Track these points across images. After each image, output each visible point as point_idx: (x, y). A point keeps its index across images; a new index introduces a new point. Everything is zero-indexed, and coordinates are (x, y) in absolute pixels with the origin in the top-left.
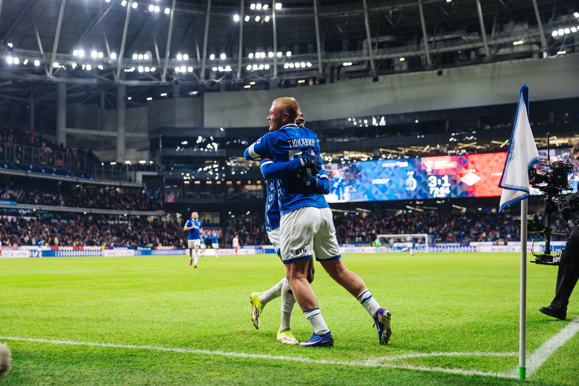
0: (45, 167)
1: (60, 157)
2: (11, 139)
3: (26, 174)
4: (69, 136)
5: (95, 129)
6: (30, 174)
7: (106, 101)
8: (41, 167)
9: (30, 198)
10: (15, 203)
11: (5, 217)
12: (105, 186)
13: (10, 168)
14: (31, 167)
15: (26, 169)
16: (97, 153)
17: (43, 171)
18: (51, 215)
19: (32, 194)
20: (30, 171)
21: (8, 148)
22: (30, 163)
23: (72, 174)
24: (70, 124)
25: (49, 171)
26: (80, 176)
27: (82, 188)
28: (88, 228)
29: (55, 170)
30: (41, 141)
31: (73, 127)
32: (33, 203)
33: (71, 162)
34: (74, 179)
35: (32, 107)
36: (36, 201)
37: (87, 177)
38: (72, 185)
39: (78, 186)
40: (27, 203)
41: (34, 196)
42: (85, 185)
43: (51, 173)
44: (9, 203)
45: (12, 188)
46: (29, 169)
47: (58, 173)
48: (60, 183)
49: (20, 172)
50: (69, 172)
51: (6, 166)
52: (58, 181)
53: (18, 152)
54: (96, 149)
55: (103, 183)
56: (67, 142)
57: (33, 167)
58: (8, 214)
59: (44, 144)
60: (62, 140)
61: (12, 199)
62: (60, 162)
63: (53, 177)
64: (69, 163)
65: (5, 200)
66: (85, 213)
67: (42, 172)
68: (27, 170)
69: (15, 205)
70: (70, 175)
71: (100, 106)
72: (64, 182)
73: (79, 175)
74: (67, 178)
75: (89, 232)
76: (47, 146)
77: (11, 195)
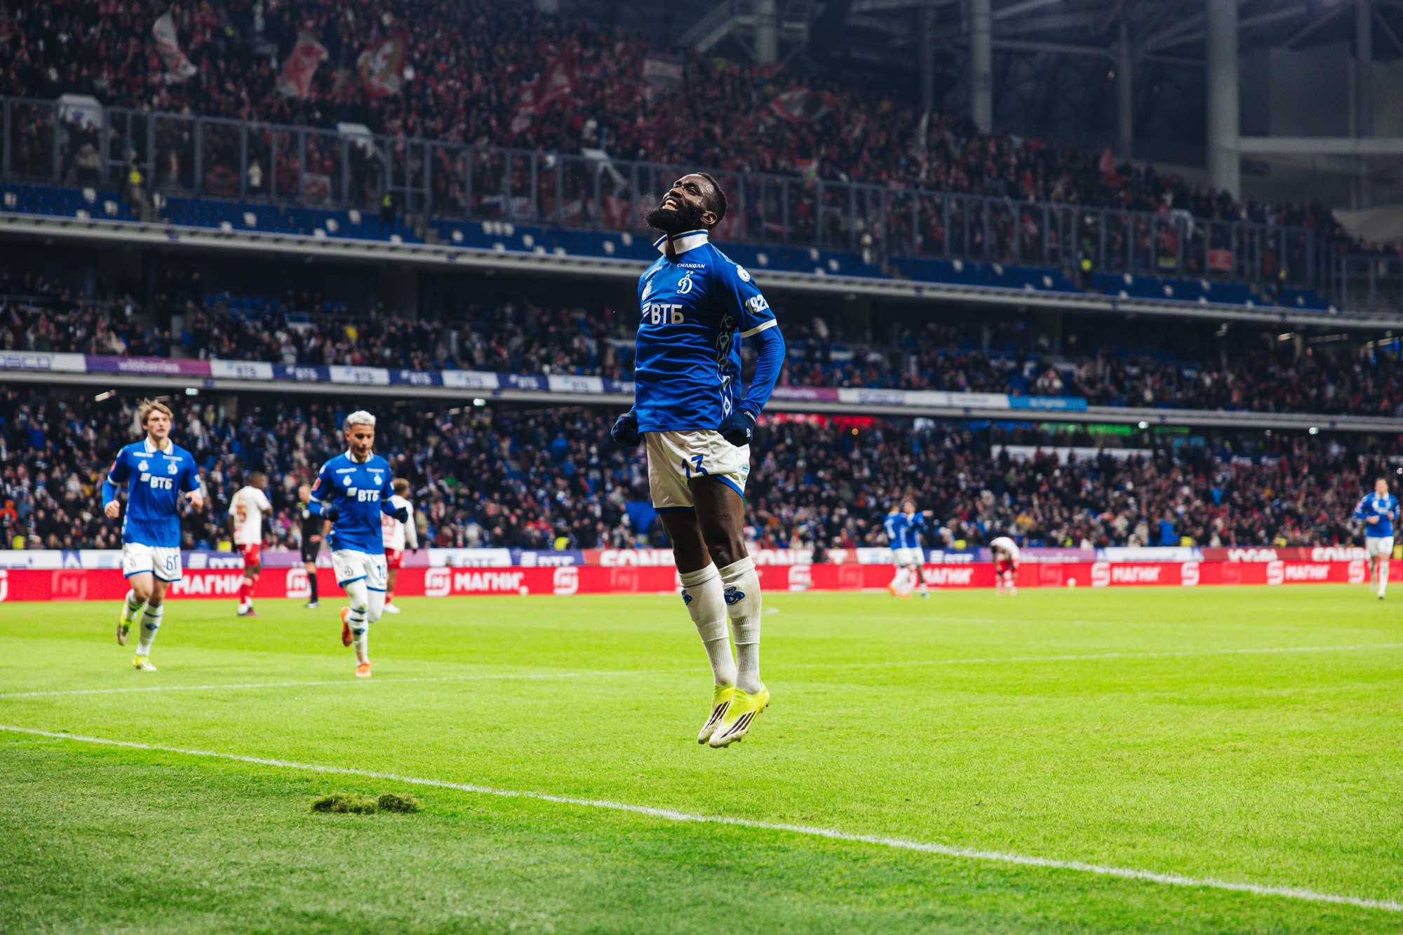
0: (1174, 278)
1: (1221, 241)
2: (1059, 188)
3: (1114, 303)
4: (1249, 165)
5: (1342, 133)
6: (1128, 305)
7: (1376, 29)
8: (1160, 277)
9: (1127, 384)
10: (1081, 403)
11: (1048, 451)
12: (1378, 333)
13: (1061, 285)
14: (1128, 279)
15: (1111, 286)
16: (1348, 220)
17: (1168, 290)
18: (1199, 441)
19: (1134, 371)
20: (1124, 295)
21: (1053, 221)
22: (1123, 267)
23: (1265, 297)
24: (1250, 125)
25: (1188, 292)
26: (1292, 303)
27: (1298, 341)
28: (1324, 485)
29: (1205, 284)
30: (1159, 187)
31: (1262, 133)
32: (1135, 401)
33: (1258, 255)
34: (1271, 315)
35: (1125, 75)
36: (1148, 395)
37: (1317, 303)
38: (1266, 336)
39: (1284, 337)
40: (1120, 404)
41: (1140, 377)
42: (1309, 332)
43: (1195, 298)
44: (1060, 403)
45: (1069, 353)
46: (1124, 287)
47: (1216, 296)
48: (1224, 327)
49: (1092, 300)
50: (1254, 289)
51: (1048, 281)
52: (1215, 323)
53: (1083, 230)
54: (1345, 205)
55: (1373, 323)
56: (1244, 186)
57: (1135, 279)
58: (1058, 441)
59: (1169, 198)
60: (1227, 179)
61: (1071, 389)
62: (1221, 259)
63: (1203, 309)
64: (1252, 258)
65: (1048, 393)
66: (1313, 431)
67: (1162, 295)
68: (1116, 293)
69: (1082, 411)
70: (1258, 301)
71: (1354, 51)
72: (1238, 327)
73: (1285, 298)
74: (1248, 312)
75: (1329, 497)
76: (1178, 204)
77: (1066, 377)
